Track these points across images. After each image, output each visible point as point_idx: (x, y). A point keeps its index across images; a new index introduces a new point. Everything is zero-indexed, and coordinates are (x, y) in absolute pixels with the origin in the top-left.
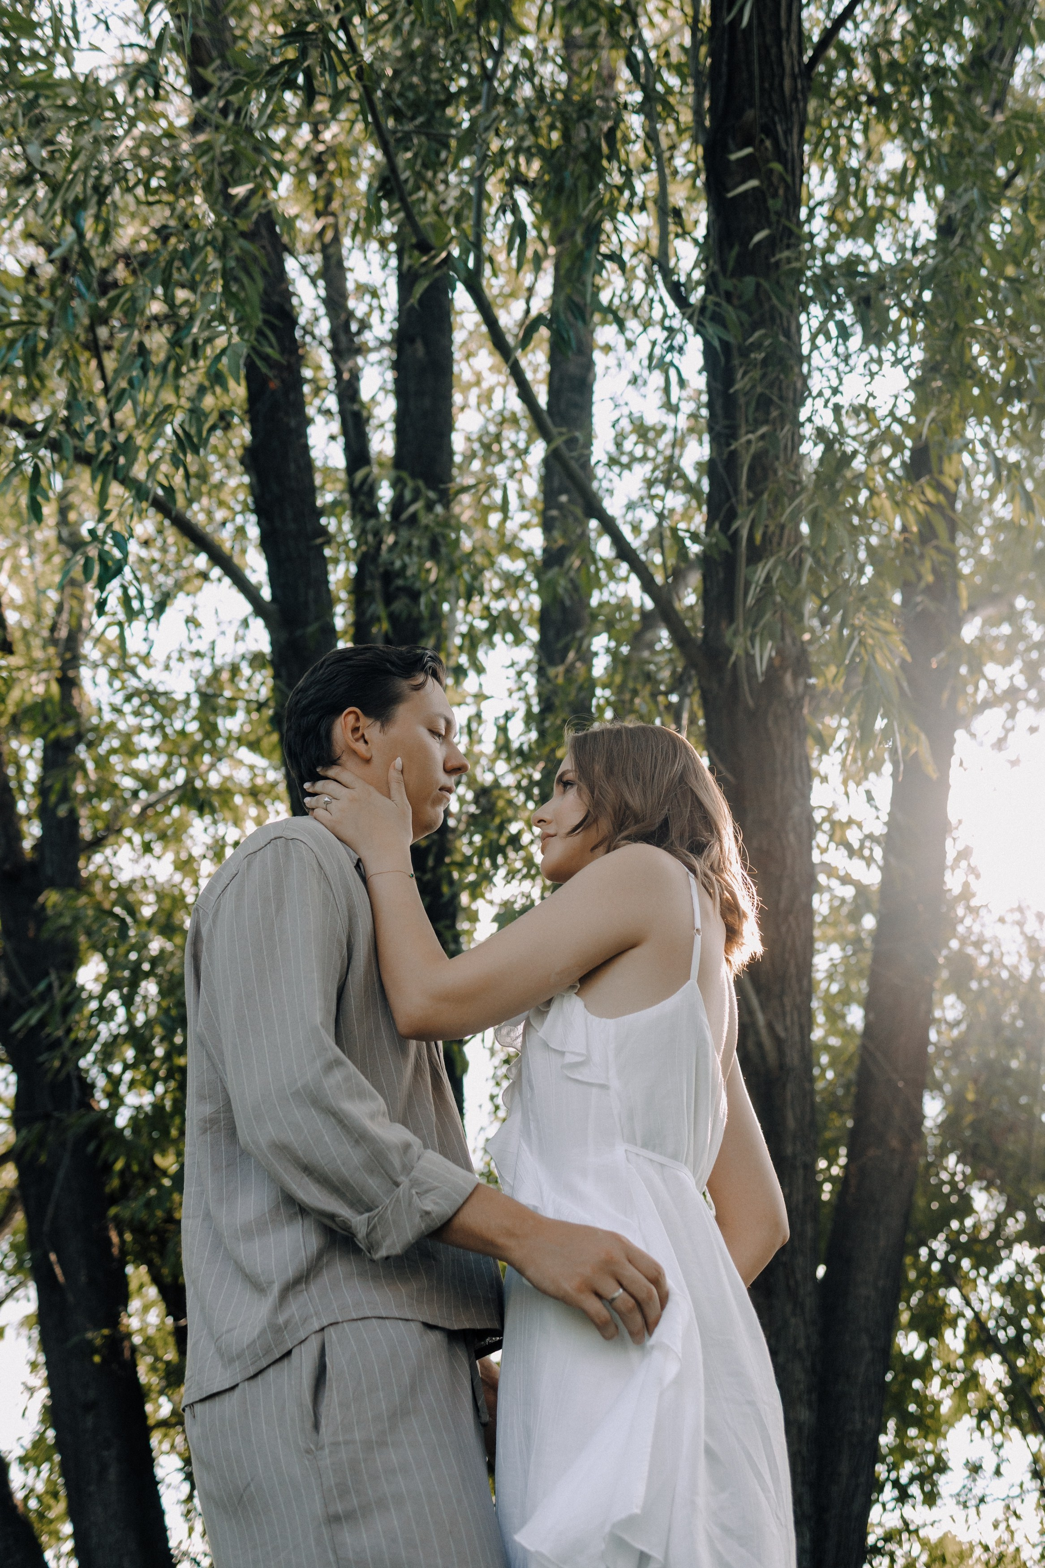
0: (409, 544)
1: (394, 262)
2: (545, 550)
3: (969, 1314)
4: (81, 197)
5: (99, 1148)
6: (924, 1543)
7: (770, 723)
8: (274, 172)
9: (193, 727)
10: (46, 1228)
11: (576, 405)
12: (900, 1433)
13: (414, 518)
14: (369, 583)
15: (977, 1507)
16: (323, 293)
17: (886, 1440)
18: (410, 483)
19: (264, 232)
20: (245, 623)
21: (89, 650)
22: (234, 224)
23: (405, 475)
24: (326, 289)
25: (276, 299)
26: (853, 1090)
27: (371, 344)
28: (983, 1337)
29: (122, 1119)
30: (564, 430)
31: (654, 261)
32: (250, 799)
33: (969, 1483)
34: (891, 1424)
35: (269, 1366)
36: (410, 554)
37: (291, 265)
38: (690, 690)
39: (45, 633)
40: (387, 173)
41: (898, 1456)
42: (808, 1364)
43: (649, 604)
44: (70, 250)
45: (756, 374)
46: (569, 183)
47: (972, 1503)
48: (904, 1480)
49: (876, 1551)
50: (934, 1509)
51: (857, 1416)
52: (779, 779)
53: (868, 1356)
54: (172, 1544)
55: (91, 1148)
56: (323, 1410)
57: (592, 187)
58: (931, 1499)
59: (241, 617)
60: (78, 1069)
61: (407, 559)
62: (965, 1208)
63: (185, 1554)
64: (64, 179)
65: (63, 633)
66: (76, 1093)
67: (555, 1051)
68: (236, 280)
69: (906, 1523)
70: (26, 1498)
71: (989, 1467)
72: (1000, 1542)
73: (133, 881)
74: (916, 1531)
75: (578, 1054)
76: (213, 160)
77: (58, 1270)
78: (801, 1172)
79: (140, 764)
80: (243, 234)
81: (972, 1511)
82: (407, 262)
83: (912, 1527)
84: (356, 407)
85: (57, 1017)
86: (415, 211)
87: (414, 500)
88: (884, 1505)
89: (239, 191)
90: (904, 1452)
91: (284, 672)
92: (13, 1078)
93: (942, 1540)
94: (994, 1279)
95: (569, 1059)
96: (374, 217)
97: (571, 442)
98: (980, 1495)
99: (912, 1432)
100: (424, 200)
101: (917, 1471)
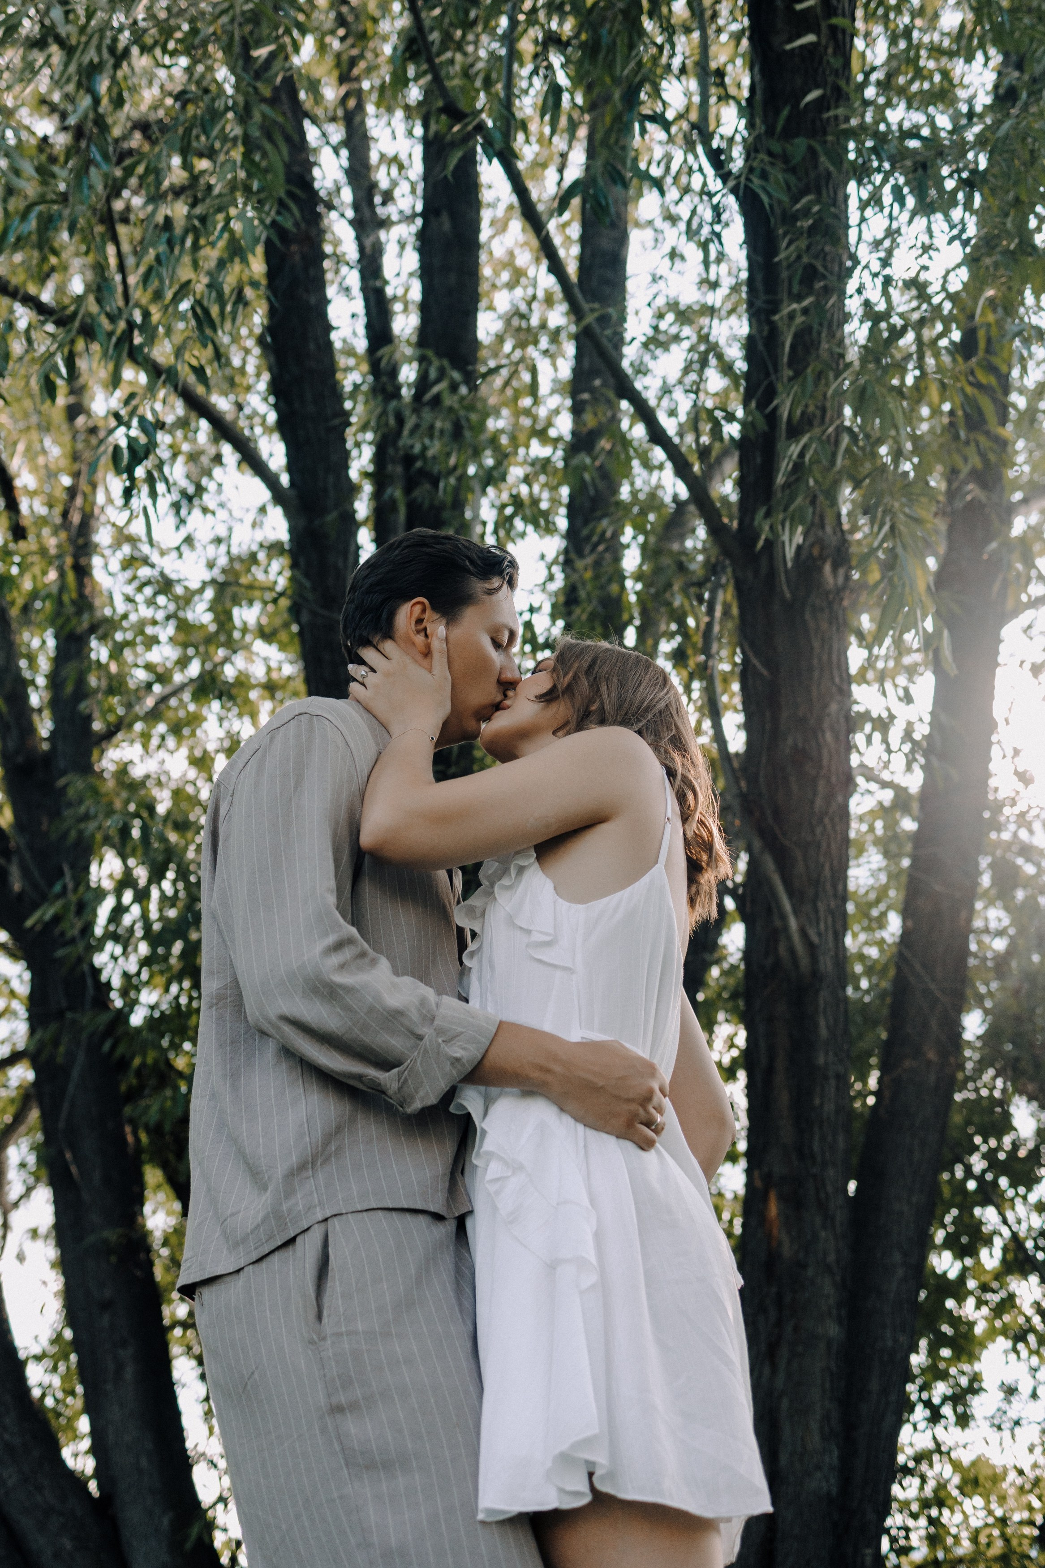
0: (432, 427)
1: (419, 131)
2: (574, 433)
3: (1006, 1232)
4: (96, 60)
5: (114, 1047)
6: (957, 1466)
7: (808, 616)
8: (295, 33)
9: (207, 618)
10: (61, 1125)
11: (607, 282)
12: (933, 1352)
13: (437, 400)
14: (390, 468)
15: (1012, 1430)
16: (345, 163)
17: (917, 1360)
18: (436, 363)
19: (284, 97)
20: (263, 510)
21: (103, 537)
22: (256, 89)
23: (430, 353)
24: (349, 159)
25: (296, 169)
26: (888, 1000)
27: (395, 217)
28: (1021, 1256)
29: (137, 1019)
30: (596, 305)
31: (693, 126)
32: (266, 694)
33: (1004, 1406)
34: (923, 1343)
35: (272, 1252)
36: (431, 437)
37: (312, 133)
38: (724, 580)
39: (58, 520)
40: (414, 33)
41: (929, 1376)
42: (838, 1278)
43: (683, 492)
44: (85, 117)
45: (803, 243)
46: (605, 40)
47: (1006, 1426)
48: (936, 1401)
49: (906, 1471)
50: (967, 1431)
51: (888, 1334)
52: (816, 674)
53: (900, 1272)
54: (189, 1445)
55: (107, 1047)
56: (326, 1301)
57: (632, 46)
58: (963, 1420)
59: (259, 504)
60: (92, 966)
61: (427, 441)
62: (1004, 1125)
63: (203, 1454)
64: (79, 43)
65: (76, 518)
66: (91, 991)
67: (521, 928)
68: (259, 148)
69: (938, 1445)
70: (44, 1395)
71: (1025, 1388)
72: (1035, 1466)
73: (148, 777)
74: (948, 1453)
75: (547, 934)
76: (232, 21)
77: (74, 1169)
78: (833, 1082)
79: (155, 656)
80: (264, 100)
81: (1006, 1434)
82: (433, 128)
83: (944, 1449)
84: (378, 284)
85: (71, 915)
86: (443, 73)
87: (438, 381)
88: (915, 1426)
89: (261, 52)
90: (935, 1373)
91: (302, 561)
92: (27, 976)
93: (974, 1464)
94: (1033, 1198)
95: (537, 937)
96: (400, 81)
97: (604, 320)
98: (1015, 1418)
99: (946, 1352)
100: (452, 62)
101: (949, 1392)
